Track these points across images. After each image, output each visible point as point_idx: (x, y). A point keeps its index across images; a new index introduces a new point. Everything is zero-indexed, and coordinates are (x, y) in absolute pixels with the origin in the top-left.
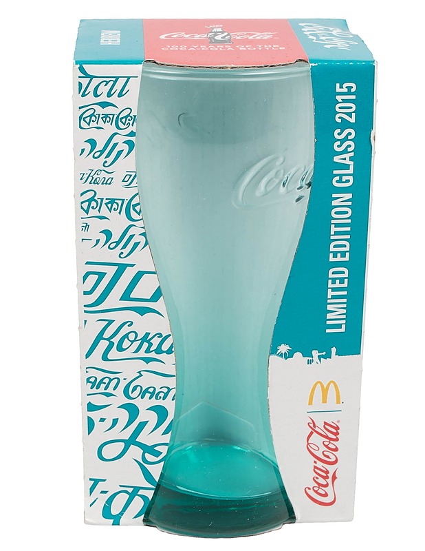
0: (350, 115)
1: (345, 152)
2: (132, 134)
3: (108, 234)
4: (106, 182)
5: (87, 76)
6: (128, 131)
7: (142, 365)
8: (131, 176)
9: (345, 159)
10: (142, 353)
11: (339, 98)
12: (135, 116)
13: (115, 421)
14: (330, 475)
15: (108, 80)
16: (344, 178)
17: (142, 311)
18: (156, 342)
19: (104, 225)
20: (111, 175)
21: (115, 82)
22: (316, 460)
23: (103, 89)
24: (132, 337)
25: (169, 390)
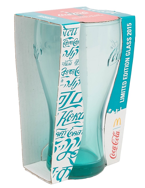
0: (130, 33)
1: (129, 45)
2: (78, 47)
3: (69, 82)
4: (70, 65)
5: (66, 29)
6: (76, 46)
7: (74, 125)
8: (77, 61)
9: (129, 47)
10: (74, 121)
11: (128, 28)
12: (79, 41)
13: (63, 146)
14: (116, 148)
15: (71, 30)
16: (128, 53)
17: (76, 106)
18: (79, 116)
19: (68, 79)
20: (71, 62)
21: (73, 30)
22: (113, 144)
23: (70, 33)
24: (72, 116)
25: (81, 131)
